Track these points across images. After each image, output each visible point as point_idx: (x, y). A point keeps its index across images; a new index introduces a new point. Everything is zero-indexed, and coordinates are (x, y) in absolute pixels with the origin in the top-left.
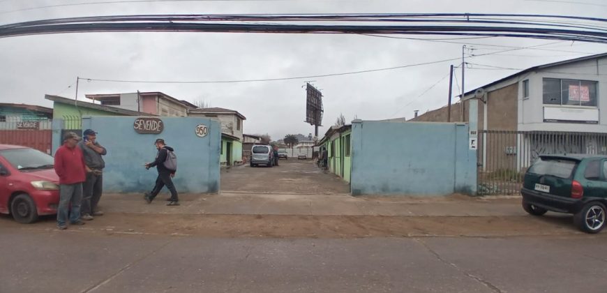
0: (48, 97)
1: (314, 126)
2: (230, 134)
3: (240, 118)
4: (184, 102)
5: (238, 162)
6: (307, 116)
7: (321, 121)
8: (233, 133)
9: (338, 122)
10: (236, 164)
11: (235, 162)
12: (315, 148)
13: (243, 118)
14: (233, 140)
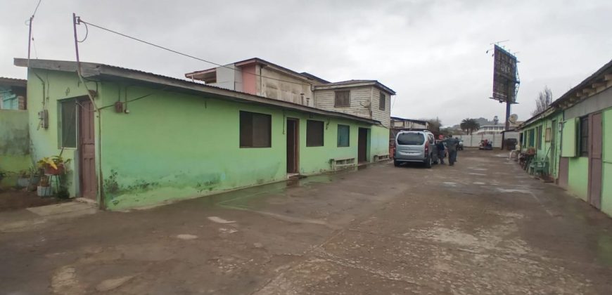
0: (19, 62)
1: (505, 104)
2: (367, 116)
3: (385, 93)
4: (305, 74)
5: (380, 157)
6: (495, 90)
7: (514, 96)
8: (371, 115)
9: (541, 98)
10: (377, 159)
11: (375, 156)
12: (505, 133)
13: (391, 93)
14: (371, 125)
